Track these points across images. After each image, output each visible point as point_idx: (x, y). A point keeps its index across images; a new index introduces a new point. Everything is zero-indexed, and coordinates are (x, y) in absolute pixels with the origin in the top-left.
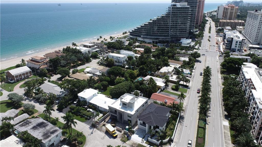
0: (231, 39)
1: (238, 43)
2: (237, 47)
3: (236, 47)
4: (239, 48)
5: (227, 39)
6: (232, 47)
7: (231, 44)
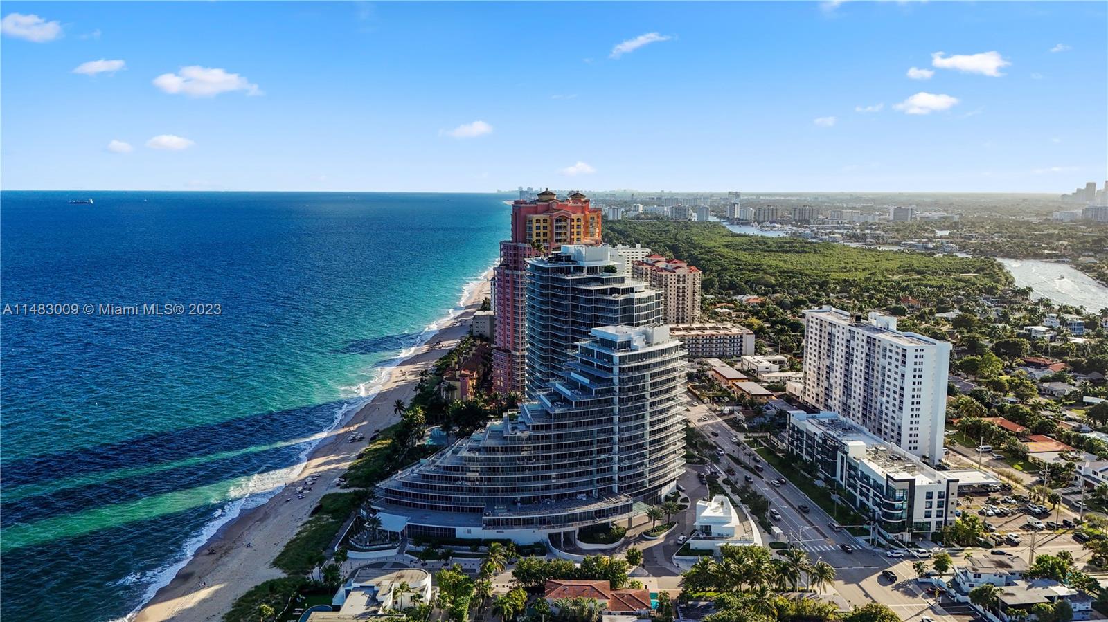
0: (906, 485)
1: (935, 500)
2: (934, 514)
3: (928, 515)
4: (942, 519)
5: (885, 485)
6: (914, 520)
7: (911, 506)
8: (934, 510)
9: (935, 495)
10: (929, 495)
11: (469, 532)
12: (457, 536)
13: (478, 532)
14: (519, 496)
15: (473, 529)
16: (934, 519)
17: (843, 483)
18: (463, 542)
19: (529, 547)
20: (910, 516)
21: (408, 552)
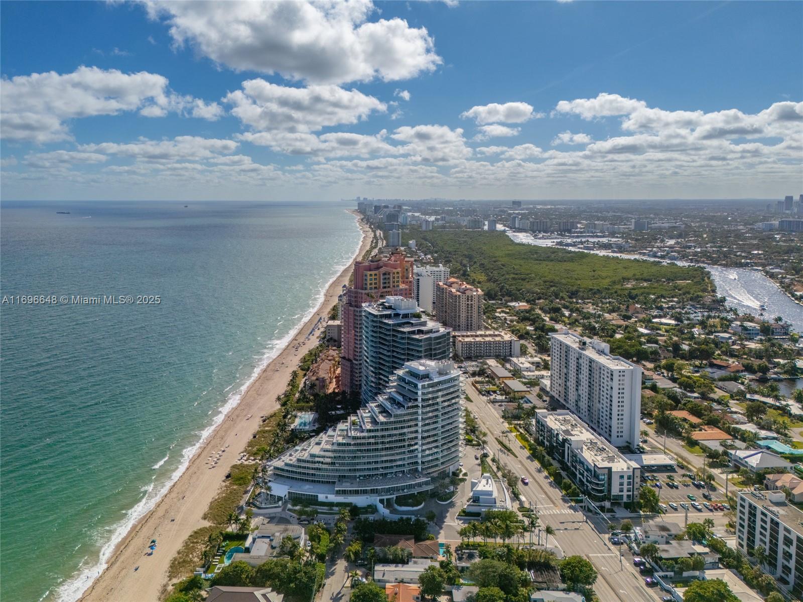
0: (606, 471)
1: (625, 481)
2: (625, 490)
3: (621, 491)
4: (631, 493)
5: (593, 469)
6: (612, 494)
7: (610, 484)
8: (625, 487)
9: (626, 477)
10: (622, 477)
11: (327, 497)
12: (319, 500)
13: (332, 498)
14: (358, 474)
15: (329, 496)
16: (625, 493)
17: (569, 464)
18: (323, 504)
19: (364, 508)
20: (609, 491)
21: (289, 510)
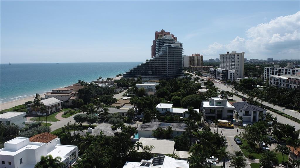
0: (226, 71)
1: (232, 75)
3: (231, 78)
4: (234, 79)
5: (222, 72)
6: (228, 79)
7: (227, 76)
8: (232, 77)
9: (232, 74)
10: (231, 74)
16: (232, 79)
